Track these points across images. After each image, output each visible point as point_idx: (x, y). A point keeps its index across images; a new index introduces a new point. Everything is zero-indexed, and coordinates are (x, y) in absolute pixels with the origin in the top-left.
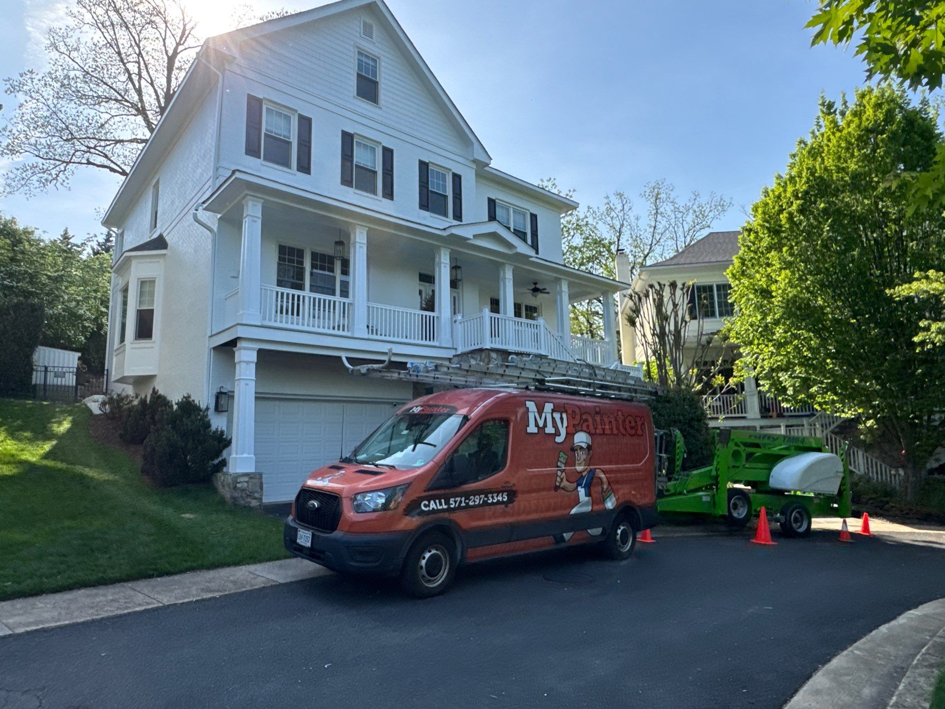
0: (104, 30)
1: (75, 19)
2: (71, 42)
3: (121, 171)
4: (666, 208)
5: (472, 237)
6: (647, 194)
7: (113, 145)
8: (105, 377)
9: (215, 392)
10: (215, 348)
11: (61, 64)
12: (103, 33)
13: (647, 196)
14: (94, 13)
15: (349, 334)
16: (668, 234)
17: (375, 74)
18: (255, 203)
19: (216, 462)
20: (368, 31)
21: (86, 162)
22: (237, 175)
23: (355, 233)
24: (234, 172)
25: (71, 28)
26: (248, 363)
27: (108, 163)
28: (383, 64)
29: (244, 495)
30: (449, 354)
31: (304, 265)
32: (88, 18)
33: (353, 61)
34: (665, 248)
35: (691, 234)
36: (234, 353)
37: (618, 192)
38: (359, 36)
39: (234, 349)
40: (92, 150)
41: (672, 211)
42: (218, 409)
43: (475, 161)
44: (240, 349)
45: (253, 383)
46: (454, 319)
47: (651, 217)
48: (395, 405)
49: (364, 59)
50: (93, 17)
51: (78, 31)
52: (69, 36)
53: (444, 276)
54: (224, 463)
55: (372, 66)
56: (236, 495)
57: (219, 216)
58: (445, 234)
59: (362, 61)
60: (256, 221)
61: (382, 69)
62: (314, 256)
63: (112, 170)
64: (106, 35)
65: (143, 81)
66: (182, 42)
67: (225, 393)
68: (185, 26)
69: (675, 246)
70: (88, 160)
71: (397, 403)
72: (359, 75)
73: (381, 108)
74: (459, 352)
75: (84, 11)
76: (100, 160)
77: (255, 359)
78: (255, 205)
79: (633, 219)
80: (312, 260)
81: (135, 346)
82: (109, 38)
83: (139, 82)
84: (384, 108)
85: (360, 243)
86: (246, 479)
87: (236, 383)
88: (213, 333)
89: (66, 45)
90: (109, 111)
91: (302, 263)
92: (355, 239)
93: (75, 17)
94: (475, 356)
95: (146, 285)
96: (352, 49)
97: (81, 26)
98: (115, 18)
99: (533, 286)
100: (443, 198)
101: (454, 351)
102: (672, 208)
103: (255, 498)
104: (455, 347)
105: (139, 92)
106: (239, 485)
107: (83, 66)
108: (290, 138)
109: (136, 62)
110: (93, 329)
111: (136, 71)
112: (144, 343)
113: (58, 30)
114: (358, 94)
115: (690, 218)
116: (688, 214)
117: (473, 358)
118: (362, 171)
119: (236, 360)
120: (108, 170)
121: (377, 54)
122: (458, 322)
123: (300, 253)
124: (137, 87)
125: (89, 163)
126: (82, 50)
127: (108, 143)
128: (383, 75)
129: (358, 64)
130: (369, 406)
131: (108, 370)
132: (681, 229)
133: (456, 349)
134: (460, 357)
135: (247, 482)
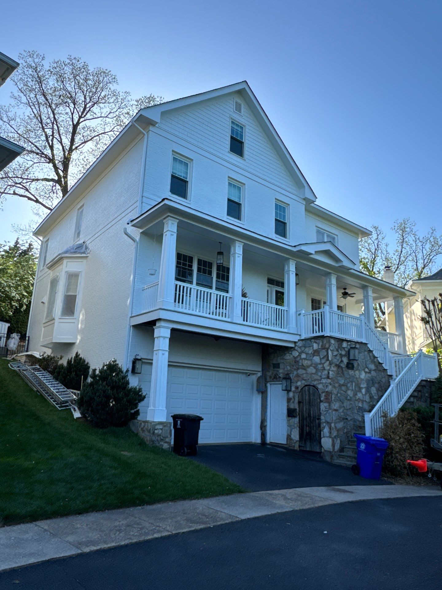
0: (33, 107)
1: (15, 100)
2: (11, 114)
3: (35, 199)
4: (410, 239)
5: (314, 253)
6: (396, 228)
7: (30, 183)
8: (27, 341)
9: (132, 358)
10: (135, 327)
11: (3, 128)
12: (32, 109)
13: (396, 229)
14: (29, 96)
15: (229, 320)
16: (410, 258)
17: (241, 136)
18: (173, 222)
19: (133, 411)
20: (238, 108)
21: (13, 193)
22: (166, 202)
23: (235, 247)
24: (163, 200)
25: (12, 105)
26: (164, 338)
27: (27, 194)
28: (247, 130)
29: (159, 439)
30: (296, 338)
31: (193, 269)
32: (24, 99)
33: (228, 128)
34: (407, 268)
35: (427, 258)
36: (154, 330)
37: (375, 225)
38: (233, 111)
39: (154, 327)
40: (18, 185)
41: (413, 240)
42: (134, 371)
43: (305, 199)
44: (159, 327)
45: (167, 354)
46: (298, 313)
47: (398, 244)
48: (249, 375)
49: (235, 127)
50: (27, 99)
51: (16, 107)
52: (10, 111)
53: (291, 280)
54: (137, 413)
55: (240, 132)
56: (154, 438)
57: (141, 231)
58: (295, 249)
59: (234, 128)
60: (173, 235)
61: (247, 134)
62: (200, 262)
63: (29, 199)
64: (34, 110)
65: (55, 140)
66: (83, 116)
67: (140, 360)
68: (85, 106)
69: (415, 266)
70: (14, 192)
71: (251, 374)
72: (232, 138)
73: (245, 160)
74: (303, 338)
75: (22, 95)
76: (22, 192)
77: (169, 336)
78: (172, 224)
79: (384, 246)
80: (198, 265)
81: (61, 321)
82: (36, 112)
83: (52, 141)
84: (247, 160)
85: (238, 254)
86: (161, 427)
87: (155, 353)
88: (133, 315)
89: (7, 116)
90: (33, 160)
91: (191, 266)
92: (235, 250)
93: (16, 98)
94: (318, 341)
95: (73, 277)
96: (228, 119)
97: (19, 104)
98: (42, 99)
99: (343, 291)
100: (283, 224)
101: (299, 336)
102: (414, 239)
103: (166, 442)
104: (299, 333)
105: (52, 147)
106: (156, 431)
107: (17, 131)
108: (187, 179)
109: (51, 129)
110: (16, 307)
111: (51, 133)
112: (68, 319)
113: (3, 107)
114: (231, 151)
115: (428, 246)
116: (426, 243)
117: (316, 343)
118: (232, 203)
119: (155, 336)
120: (27, 199)
121: (244, 124)
122: (302, 315)
123: (191, 259)
124: (51, 144)
125: (15, 193)
126: (18, 120)
127: (28, 180)
128: (247, 138)
129: (232, 129)
130: (231, 375)
131: (29, 337)
132: (421, 254)
133: (300, 335)
134: (304, 342)
135: (161, 429)
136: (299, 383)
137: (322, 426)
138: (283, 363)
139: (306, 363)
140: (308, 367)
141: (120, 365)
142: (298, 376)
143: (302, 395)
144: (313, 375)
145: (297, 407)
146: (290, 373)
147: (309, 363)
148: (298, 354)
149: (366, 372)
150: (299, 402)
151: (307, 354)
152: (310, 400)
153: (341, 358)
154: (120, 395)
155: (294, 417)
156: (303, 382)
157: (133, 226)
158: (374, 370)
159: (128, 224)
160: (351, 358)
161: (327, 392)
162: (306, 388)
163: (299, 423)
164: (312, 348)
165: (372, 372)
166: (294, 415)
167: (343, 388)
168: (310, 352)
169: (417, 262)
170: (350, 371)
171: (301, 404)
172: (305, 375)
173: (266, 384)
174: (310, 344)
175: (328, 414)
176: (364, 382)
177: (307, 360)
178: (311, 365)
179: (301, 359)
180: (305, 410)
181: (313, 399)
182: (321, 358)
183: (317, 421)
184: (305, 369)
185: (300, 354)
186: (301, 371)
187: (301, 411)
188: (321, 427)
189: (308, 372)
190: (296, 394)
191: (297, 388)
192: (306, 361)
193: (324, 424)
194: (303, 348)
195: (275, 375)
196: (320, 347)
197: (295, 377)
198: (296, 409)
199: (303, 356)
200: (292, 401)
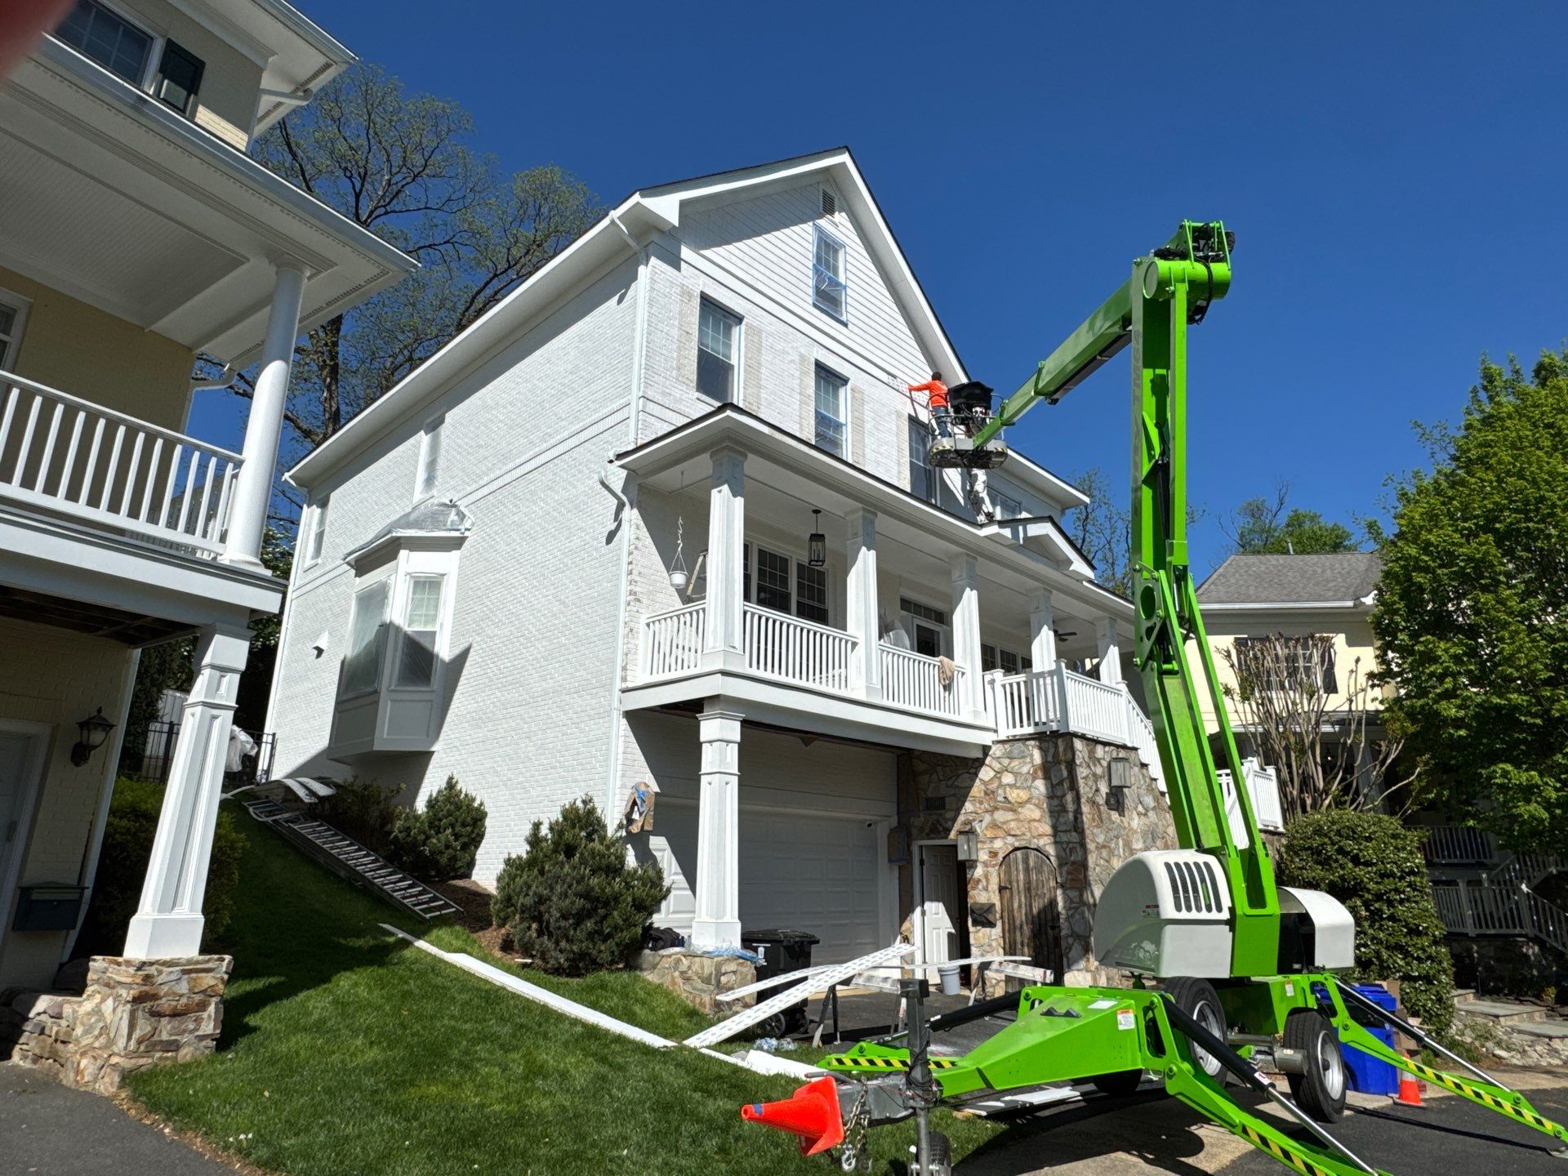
18: (735, 461)
22: (729, 412)
26: (725, 742)
28: (847, 257)
30: (985, 738)
33: (810, 249)
36: (698, 723)
39: (699, 717)
44: (712, 717)
45: (735, 782)
58: (982, 533)
60: (736, 493)
61: (847, 265)
62: (801, 570)
71: (873, 823)
72: (817, 271)
73: (846, 325)
74: (1002, 737)
77: (738, 738)
78: (736, 465)
81: (400, 696)
86: (733, 967)
87: (703, 780)
88: (628, 686)
94: (1044, 744)
95: (424, 588)
100: (924, 474)
101: (992, 733)
104: (993, 727)
108: (731, 360)
112: (414, 692)
117: (1039, 748)
118: (823, 421)
119: (702, 739)
121: (841, 243)
122: (997, 684)
128: (848, 274)
129: (817, 252)
133: (996, 731)
134: (1007, 746)
135: (734, 972)
136: (998, 844)
137: (1064, 944)
138: (954, 795)
139: (1013, 795)
140: (1022, 804)
141: (599, 811)
142: (994, 825)
143: (1008, 872)
144: (1036, 824)
145: (995, 899)
146: (974, 820)
147: (1023, 795)
148: (992, 774)
149: (1139, 814)
150: (1001, 889)
151: (1016, 774)
152: (1028, 883)
153: (1096, 782)
154: (617, 888)
155: (992, 925)
156: (1010, 840)
157: (622, 467)
158: (1154, 808)
159: (611, 462)
160: (1115, 783)
161: (1074, 863)
162: (1019, 853)
163: (1004, 937)
164: (1028, 760)
165: (1151, 814)
166: (991, 917)
167: (1104, 853)
168: (1025, 770)
169: (1113, 564)
170: (1113, 813)
171: (1007, 894)
172: (1013, 825)
173: (909, 846)
174: (1023, 752)
175: (1077, 916)
176: (1139, 836)
177: (1018, 788)
178: (1028, 801)
179: (1000, 785)
180: (1016, 905)
181: (1037, 880)
182: (1054, 782)
183: (1050, 931)
184: (1014, 811)
185: (999, 774)
186: (1000, 816)
187: (1008, 909)
188: (1063, 948)
189: (1021, 817)
190: (990, 869)
191: (994, 854)
192: (1016, 791)
193: (1070, 940)
194: (1006, 762)
195: (933, 824)
196: (1050, 759)
197: (986, 828)
198: (993, 905)
199: (1008, 779)
200: (980, 887)
